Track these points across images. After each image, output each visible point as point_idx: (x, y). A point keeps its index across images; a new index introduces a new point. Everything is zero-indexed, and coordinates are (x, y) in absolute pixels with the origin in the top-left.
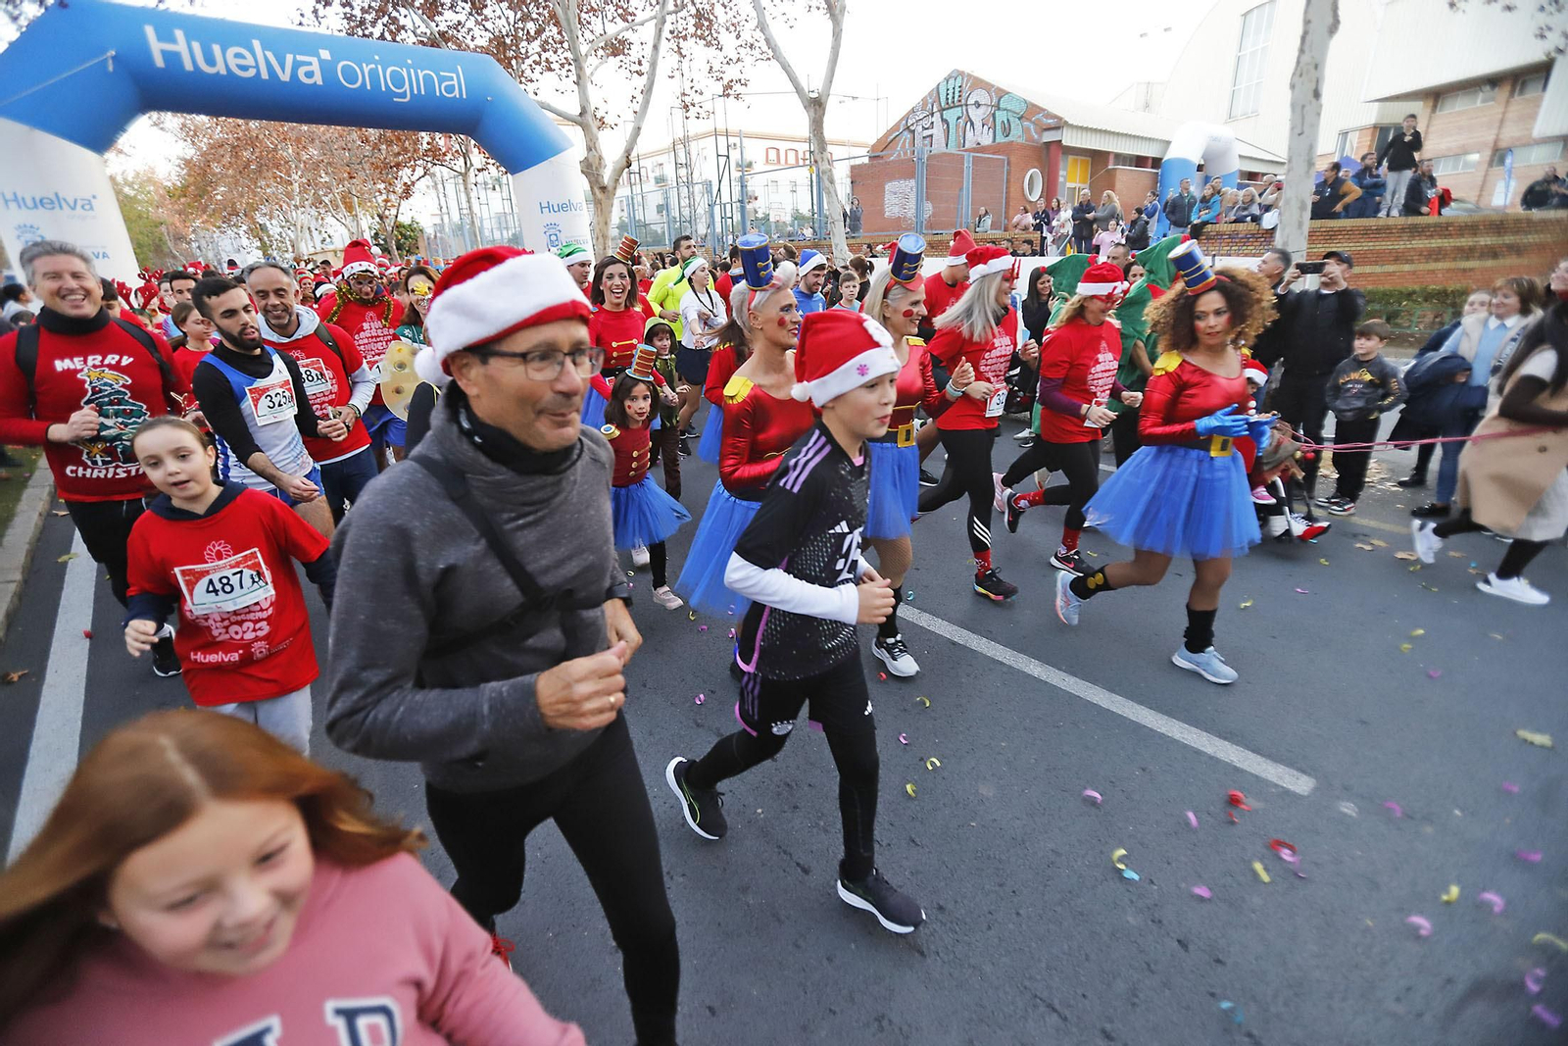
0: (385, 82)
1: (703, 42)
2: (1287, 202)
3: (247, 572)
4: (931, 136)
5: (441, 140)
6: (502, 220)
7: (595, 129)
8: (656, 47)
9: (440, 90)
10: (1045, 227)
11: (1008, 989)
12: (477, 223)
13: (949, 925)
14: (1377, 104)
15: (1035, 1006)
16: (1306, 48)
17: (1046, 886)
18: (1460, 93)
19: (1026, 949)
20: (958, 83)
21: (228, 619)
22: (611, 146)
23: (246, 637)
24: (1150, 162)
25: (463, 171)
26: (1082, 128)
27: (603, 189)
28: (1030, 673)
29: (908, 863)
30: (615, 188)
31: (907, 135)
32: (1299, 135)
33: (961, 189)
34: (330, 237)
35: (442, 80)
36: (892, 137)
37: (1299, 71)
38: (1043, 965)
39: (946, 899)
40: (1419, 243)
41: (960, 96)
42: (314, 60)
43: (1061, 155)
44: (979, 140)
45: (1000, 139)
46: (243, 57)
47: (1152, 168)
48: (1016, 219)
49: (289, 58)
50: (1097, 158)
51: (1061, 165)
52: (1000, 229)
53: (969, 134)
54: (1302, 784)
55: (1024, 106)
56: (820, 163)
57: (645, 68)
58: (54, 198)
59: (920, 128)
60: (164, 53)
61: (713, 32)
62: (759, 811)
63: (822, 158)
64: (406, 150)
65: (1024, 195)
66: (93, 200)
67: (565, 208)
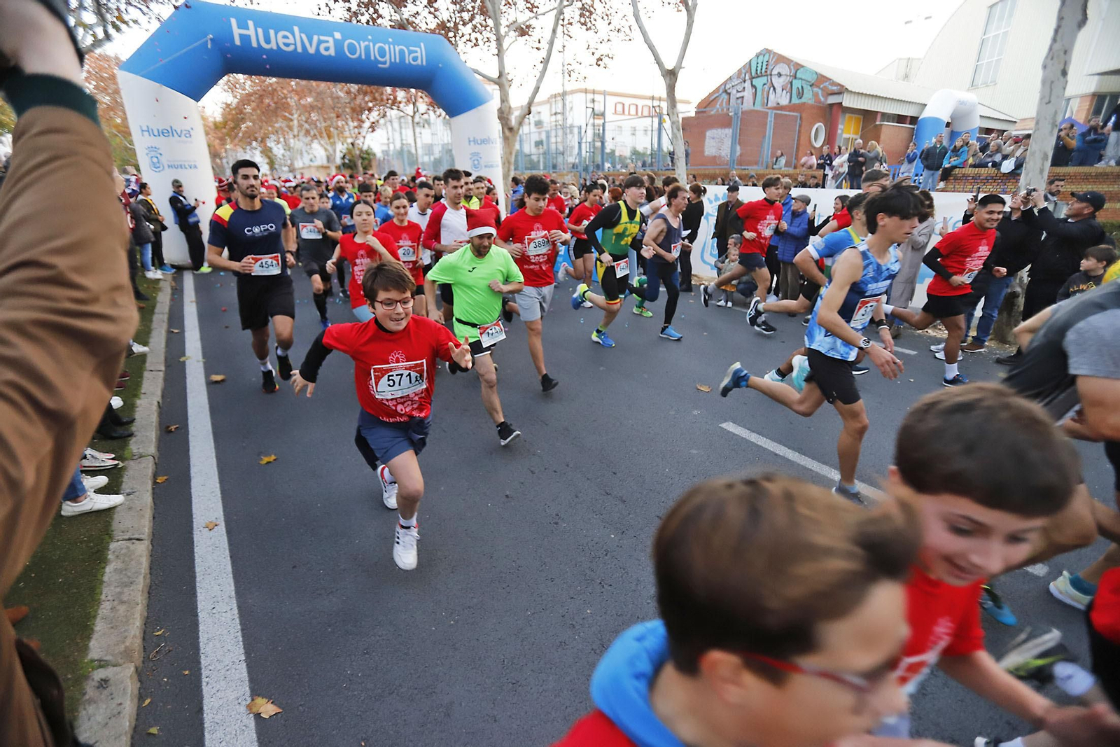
0: (374, 54)
1: (584, 27)
4: (743, 97)
7: (507, 87)
8: (554, 31)
9: (409, 59)
10: (827, 168)
14: (1097, 77)
16: (1059, 37)
20: (766, 58)
24: (909, 119)
25: (412, 114)
26: (858, 93)
27: (511, 129)
30: (519, 129)
31: (725, 96)
32: (1047, 104)
33: (764, 137)
35: (410, 52)
36: (713, 97)
37: (1051, 55)
41: (766, 68)
42: (330, 39)
43: (840, 114)
44: (779, 101)
45: (795, 100)
46: (287, 38)
47: (910, 124)
48: (803, 160)
49: (315, 38)
50: (868, 116)
51: (840, 120)
53: (772, 96)
55: (815, 77)
56: (671, 115)
58: (170, 131)
59: (735, 91)
60: (241, 35)
61: (592, 20)
63: (673, 113)
65: (810, 142)
66: (191, 131)
67: (485, 141)
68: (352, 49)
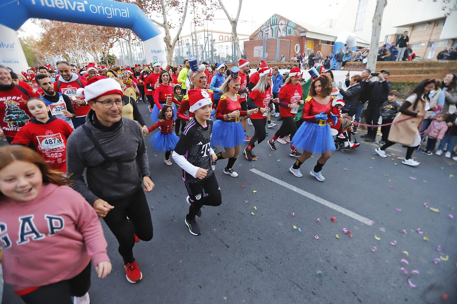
0: (104, 12)
1: (201, 3)
2: (370, 55)
3: (57, 139)
5: (122, 30)
6: (140, 55)
7: (168, 28)
8: (187, 4)
9: (121, 15)
10: (300, 61)
11: (285, 280)
12: (133, 56)
13: (269, 262)
14: (396, 28)
15: (293, 285)
16: (377, 10)
17: (297, 251)
18: (420, 25)
19: (291, 269)
20: (276, 18)
21: (51, 151)
22: (173, 34)
23: (55, 157)
24: (331, 43)
25: (128, 40)
26: (312, 32)
27: (171, 46)
28: (294, 190)
29: (258, 245)
30: (174, 46)
31: (261, 33)
32: (375, 36)
33: (276, 49)
34: (88, 59)
35: (122, 12)
36: (256, 33)
37: (375, 17)
38: (296, 274)
39: (268, 255)
40: (407, 69)
41: (276, 22)
42: (82, 4)
43: (305, 40)
44: (282, 35)
45: (288, 35)
46: (60, 2)
47: (332, 45)
48: (292, 59)
49: (75, 3)
50: (316, 41)
51: (305, 43)
52: (287, 61)
53: (279, 33)
54: (369, 222)
55: (295, 25)
56: (235, 40)
57: (183, 10)
59: (264, 31)
62: (215, 229)
63: (236, 39)
64: (111, 33)
65: (294, 52)
67: (159, 52)
68: (93, 9)
